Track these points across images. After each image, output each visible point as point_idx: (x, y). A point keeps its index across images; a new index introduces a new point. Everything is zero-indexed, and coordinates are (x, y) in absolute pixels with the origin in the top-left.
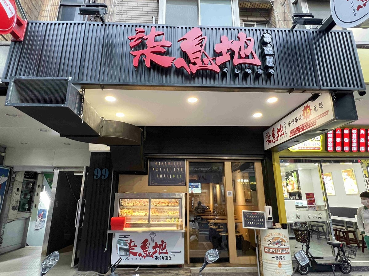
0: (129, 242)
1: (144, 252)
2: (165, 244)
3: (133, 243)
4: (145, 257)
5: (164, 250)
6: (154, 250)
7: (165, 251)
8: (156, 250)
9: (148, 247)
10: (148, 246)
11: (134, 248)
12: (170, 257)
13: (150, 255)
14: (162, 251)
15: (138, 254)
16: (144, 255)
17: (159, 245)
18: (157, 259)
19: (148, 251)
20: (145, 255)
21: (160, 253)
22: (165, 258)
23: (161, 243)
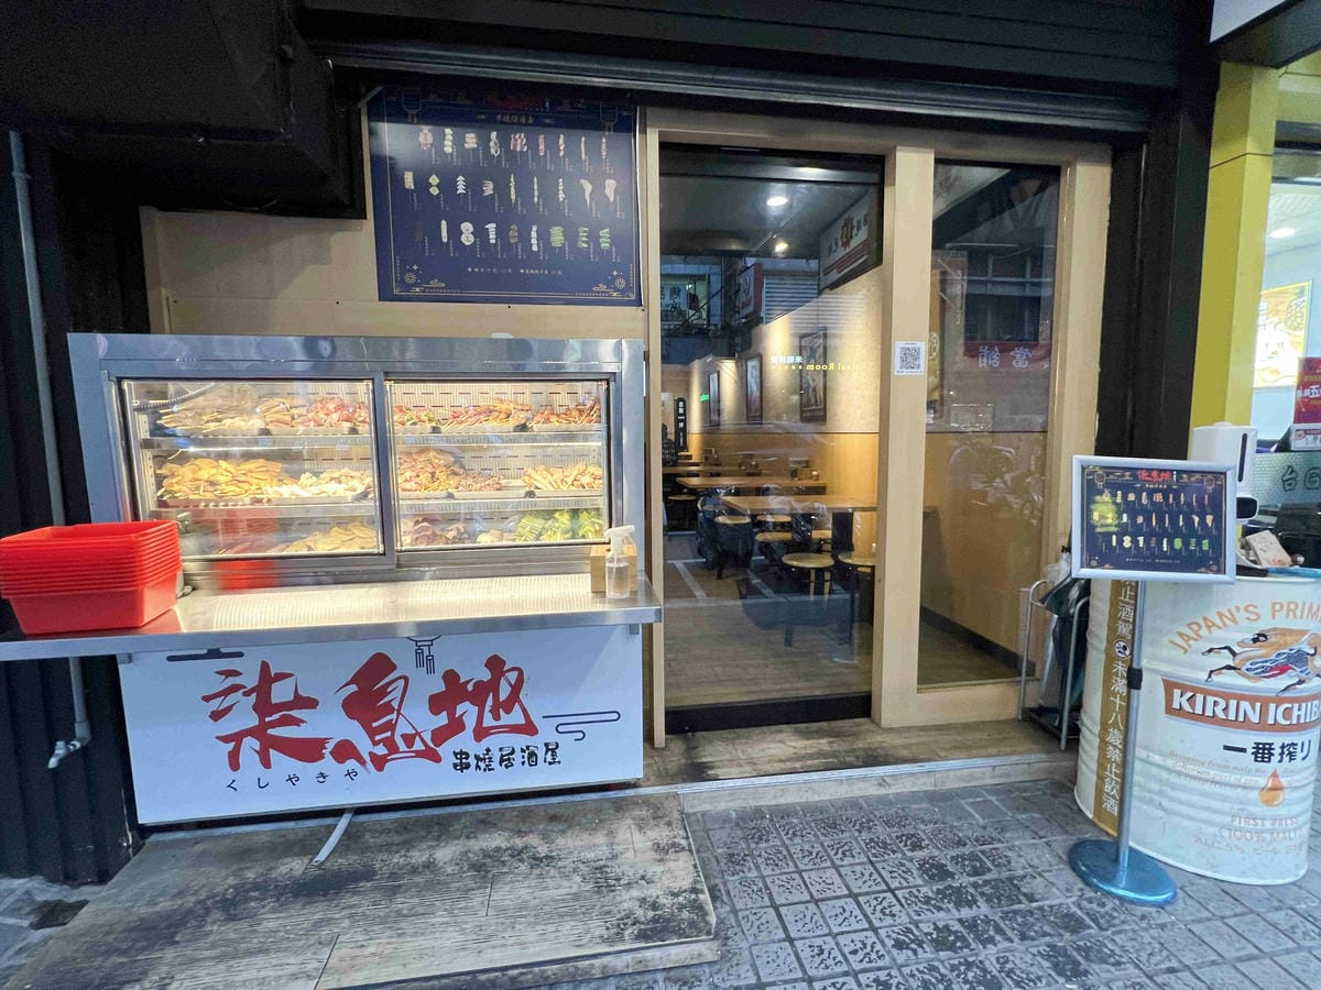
0: (250, 679)
1: (372, 733)
2: (513, 676)
3: (289, 683)
4: (380, 763)
5: (508, 711)
6: (443, 719)
7: (516, 717)
8: (451, 715)
9: (395, 704)
10: (394, 697)
11: (295, 713)
12: (552, 749)
13: (418, 746)
14: (497, 717)
15: (330, 746)
16: (371, 754)
17: (470, 687)
18: (468, 766)
19: (403, 728)
20: (381, 750)
21: (481, 733)
22: (518, 756)
23: (486, 675)
